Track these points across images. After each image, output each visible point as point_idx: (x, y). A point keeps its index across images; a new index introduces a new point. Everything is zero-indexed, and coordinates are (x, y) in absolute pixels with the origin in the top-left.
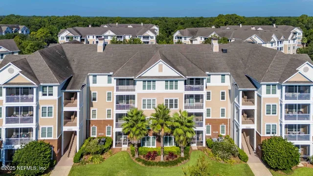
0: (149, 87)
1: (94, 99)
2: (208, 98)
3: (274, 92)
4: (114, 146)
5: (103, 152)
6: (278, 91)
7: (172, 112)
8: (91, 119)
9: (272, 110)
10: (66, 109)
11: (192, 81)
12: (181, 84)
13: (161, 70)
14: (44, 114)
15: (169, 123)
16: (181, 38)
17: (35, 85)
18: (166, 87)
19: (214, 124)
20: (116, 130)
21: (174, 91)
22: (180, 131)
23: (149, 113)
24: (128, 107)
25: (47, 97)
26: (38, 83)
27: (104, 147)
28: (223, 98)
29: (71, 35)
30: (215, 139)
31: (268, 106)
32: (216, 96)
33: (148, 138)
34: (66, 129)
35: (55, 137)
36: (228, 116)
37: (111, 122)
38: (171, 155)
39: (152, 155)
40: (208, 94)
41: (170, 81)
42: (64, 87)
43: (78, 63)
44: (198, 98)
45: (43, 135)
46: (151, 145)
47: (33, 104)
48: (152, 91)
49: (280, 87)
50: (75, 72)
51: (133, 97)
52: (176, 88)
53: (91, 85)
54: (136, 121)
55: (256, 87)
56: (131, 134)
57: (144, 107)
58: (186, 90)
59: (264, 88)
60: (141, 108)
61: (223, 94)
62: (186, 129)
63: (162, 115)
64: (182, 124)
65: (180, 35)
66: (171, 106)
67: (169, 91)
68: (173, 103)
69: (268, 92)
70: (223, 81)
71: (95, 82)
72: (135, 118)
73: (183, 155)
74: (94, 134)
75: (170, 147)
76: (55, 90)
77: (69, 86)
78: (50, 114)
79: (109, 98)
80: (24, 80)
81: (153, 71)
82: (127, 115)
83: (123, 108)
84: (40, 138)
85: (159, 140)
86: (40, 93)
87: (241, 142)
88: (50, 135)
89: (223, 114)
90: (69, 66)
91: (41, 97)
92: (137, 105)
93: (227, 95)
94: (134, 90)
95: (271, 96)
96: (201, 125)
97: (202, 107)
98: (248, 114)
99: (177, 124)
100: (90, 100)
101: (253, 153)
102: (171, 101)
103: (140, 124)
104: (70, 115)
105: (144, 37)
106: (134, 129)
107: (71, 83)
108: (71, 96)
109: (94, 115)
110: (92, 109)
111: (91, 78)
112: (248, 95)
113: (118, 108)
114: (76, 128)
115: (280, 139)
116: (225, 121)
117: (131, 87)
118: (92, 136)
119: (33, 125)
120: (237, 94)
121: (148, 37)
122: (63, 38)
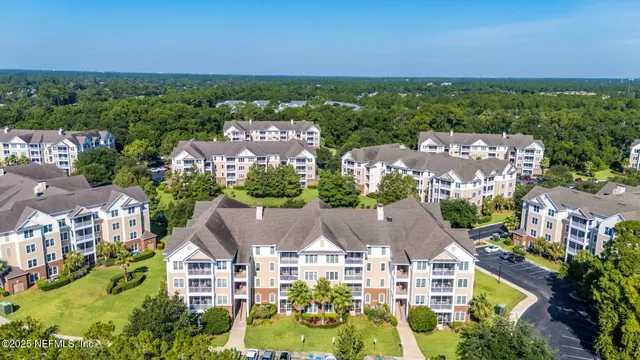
0: (311, 261)
1: (258, 269)
2: (369, 269)
3: (424, 268)
4: (279, 312)
5: (270, 317)
6: (428, 267)
7: (333, 284)
8: (256, 287)
9: (421, 283)
10: (236, 280)
11: (352, 255)
12: (341, 258)
13: (322, 245)
14: (219, 285)
15: (329, 294)
16: (353, 163)
17: (212, 261)
18: (328, 261)
19: (375, 293)
20: (280, 298)
21: (334, 264)
22: (339, 300)
23: (311, 284)
24: (291, 278)
25: (222, 271)
26: (214, 259)
27: (270, 314)
28: (383, 269)
29: (190, 157)
30: (373, 307)
31: (418, 280)
32: (377, 267)
33: (310, 306)
34: (237, 297)
35: (229, 304)
36: (387, 286)
37: (275, 291)
38: (331, 320)
39: (314, 320)
40: (369, 265)
41: (331, 256)
42: (234, 261)
43: (240, 233)
44: (358, 270)
45: (220, 302)
46: (313, 312)
47: (211, 277)
48: (314, 264)
49: (429, 264)
50: (239, 243)
51: (296, 269)
52: (337, 262)
53: (255, 256)
54: (301, 292)
55: (410, 263)
56: (296, 302)
57: (307, 278)
58: (347, 262)
59: (415, 264)
60: (304, 280)
61: (383, 265)
62: (344, 298)
63: (323, 287)
64: (341, 294)
65: (351, 159)
66: (332, 278)
67: (330, 264)
68: (334, 275)
69: (419, 268)
70: (384, 253)
71: (258, 253)
72: (299, 289)
73: (341, 320)
74: (258, 300)
75: (330, 313)
76: (229, 264)
77: (238, 259)
78: (225, 285)
79: (272, 268)
80: (202, 256)
81: (315, 246)
82: (291, 285)
83: (286, 278)
84: (217, 305)
85: (320, 307)
86: (216, 267)
87: (395, 310)
88: (225, 302)
89: (382, 284)
90: (231, 236)
91: (217, 271)
92: (301, 277)
93: (387, 266)
94: (296, 262)
95: (421, 271)
96: (360, 295)
97: (361, 278)
98: (404, 285)
99: (337, 294)
100: (254, 271)
101: (405, 319)
102: (332, 273)
103: (303, 294)
104: (238, 286)
105: (298, 160)
106: (299, 298)
107: (239, 256)
108: (238, 269)
109: (258, 284)
110: (256, 278)
111: (254, 250)
112: (404, 269)
113: (282, 278)
114: (246, 297)
115: (426, 308)
116: (384, 291)
117: (293, 259)
118: (256, 303)
119: (212, 294)
120: (394, 268)
121: (303, 160)
122: (179, 162)
